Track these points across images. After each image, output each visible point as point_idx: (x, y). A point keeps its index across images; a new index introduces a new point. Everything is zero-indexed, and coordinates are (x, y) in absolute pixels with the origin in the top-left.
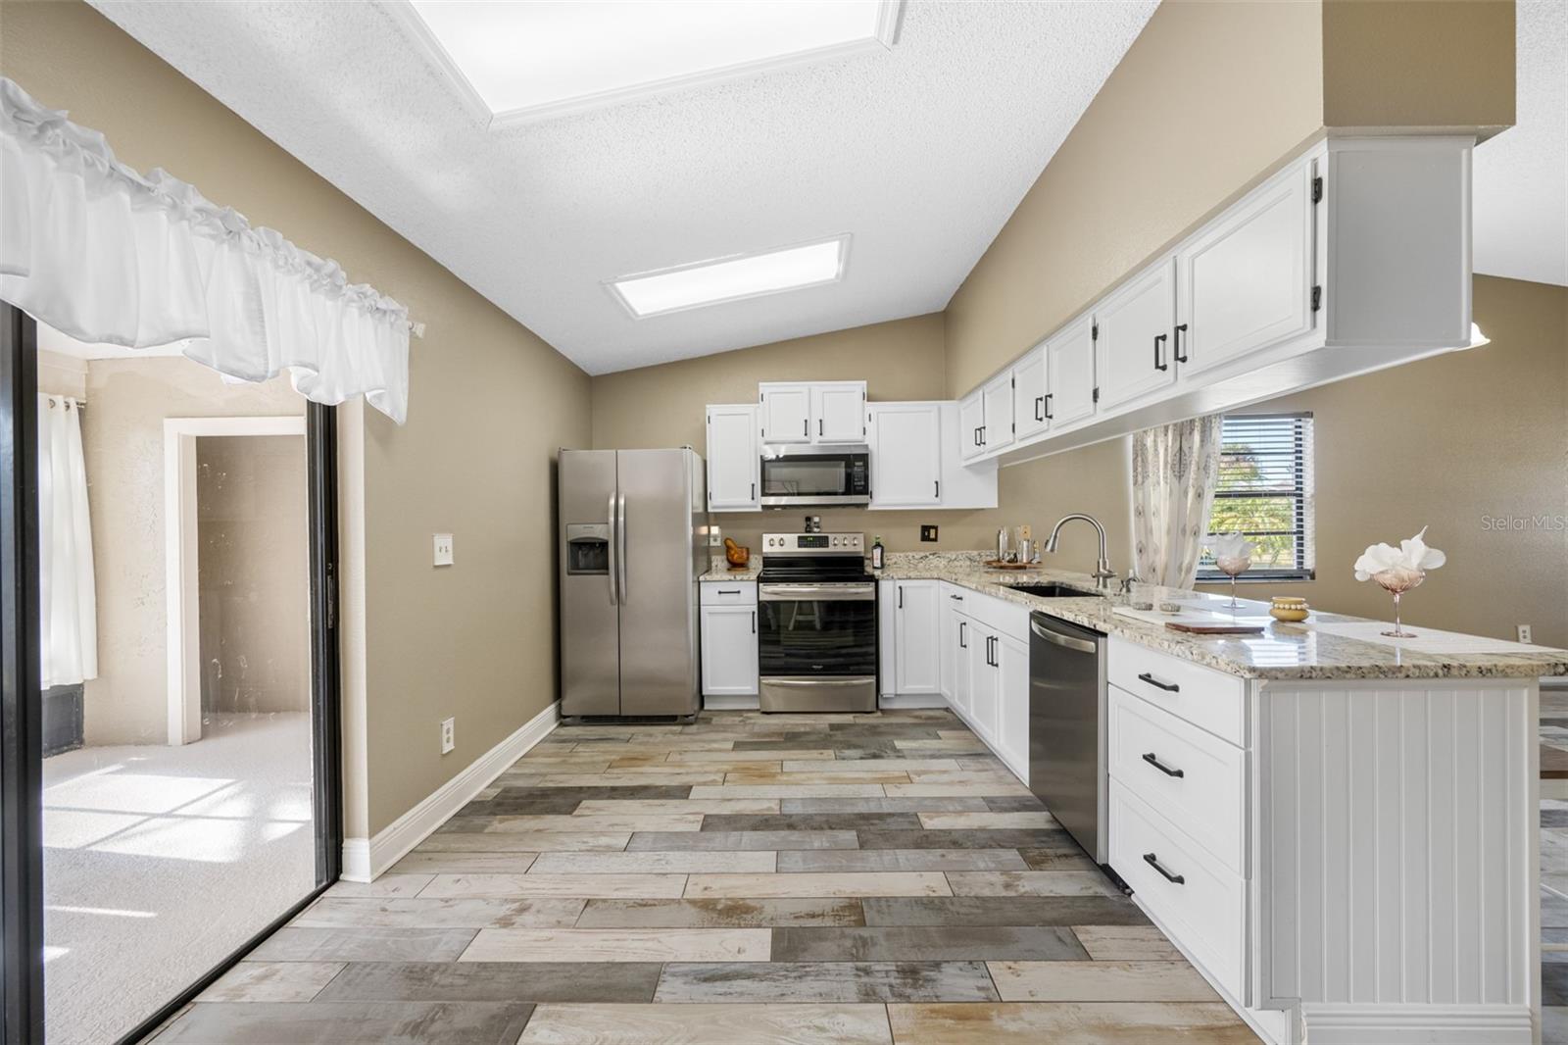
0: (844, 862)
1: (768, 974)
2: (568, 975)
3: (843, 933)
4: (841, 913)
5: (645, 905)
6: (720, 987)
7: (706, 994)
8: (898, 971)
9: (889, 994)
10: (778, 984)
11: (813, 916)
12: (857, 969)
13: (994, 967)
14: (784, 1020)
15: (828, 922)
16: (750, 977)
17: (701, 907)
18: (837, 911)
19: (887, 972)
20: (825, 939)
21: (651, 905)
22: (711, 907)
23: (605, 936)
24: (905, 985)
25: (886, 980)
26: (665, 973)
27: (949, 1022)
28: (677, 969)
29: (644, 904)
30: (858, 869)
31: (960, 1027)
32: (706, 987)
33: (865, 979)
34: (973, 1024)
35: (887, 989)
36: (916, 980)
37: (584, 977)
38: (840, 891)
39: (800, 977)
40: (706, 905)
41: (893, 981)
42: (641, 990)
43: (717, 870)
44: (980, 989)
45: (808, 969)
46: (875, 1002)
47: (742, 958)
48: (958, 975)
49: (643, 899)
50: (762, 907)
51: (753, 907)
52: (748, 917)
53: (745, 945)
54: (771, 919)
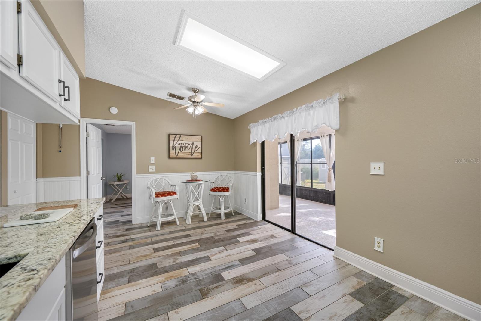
3: (205, 285)
4: (208, 291)
8: (187, 281)
10: (216, 270)
11: (216, 287)
12: (198, 278)
15: (211, 287)
16: (223, 269)
18: (210, 291)
20: (209, 282)
21: (264, 275)
23: (263, 265)
24: (185, 279)
25: (190, 278)
26: (241, 264)
27: (175, 275)
31: (172, 275)
32: (230, 265)
33: (196, 277)
35: (190, 277)
36: (182, 281)
38: (212, 299)
39: (211, 272)
41: (189, 279)
44: (166, 284)
46: (192, 274)
48: (170, 285)
49: (268, 275)
50: (233, 285)
51: (236, 284)
52: (234, 281)
53: (229, 274)
54: (228, 282)
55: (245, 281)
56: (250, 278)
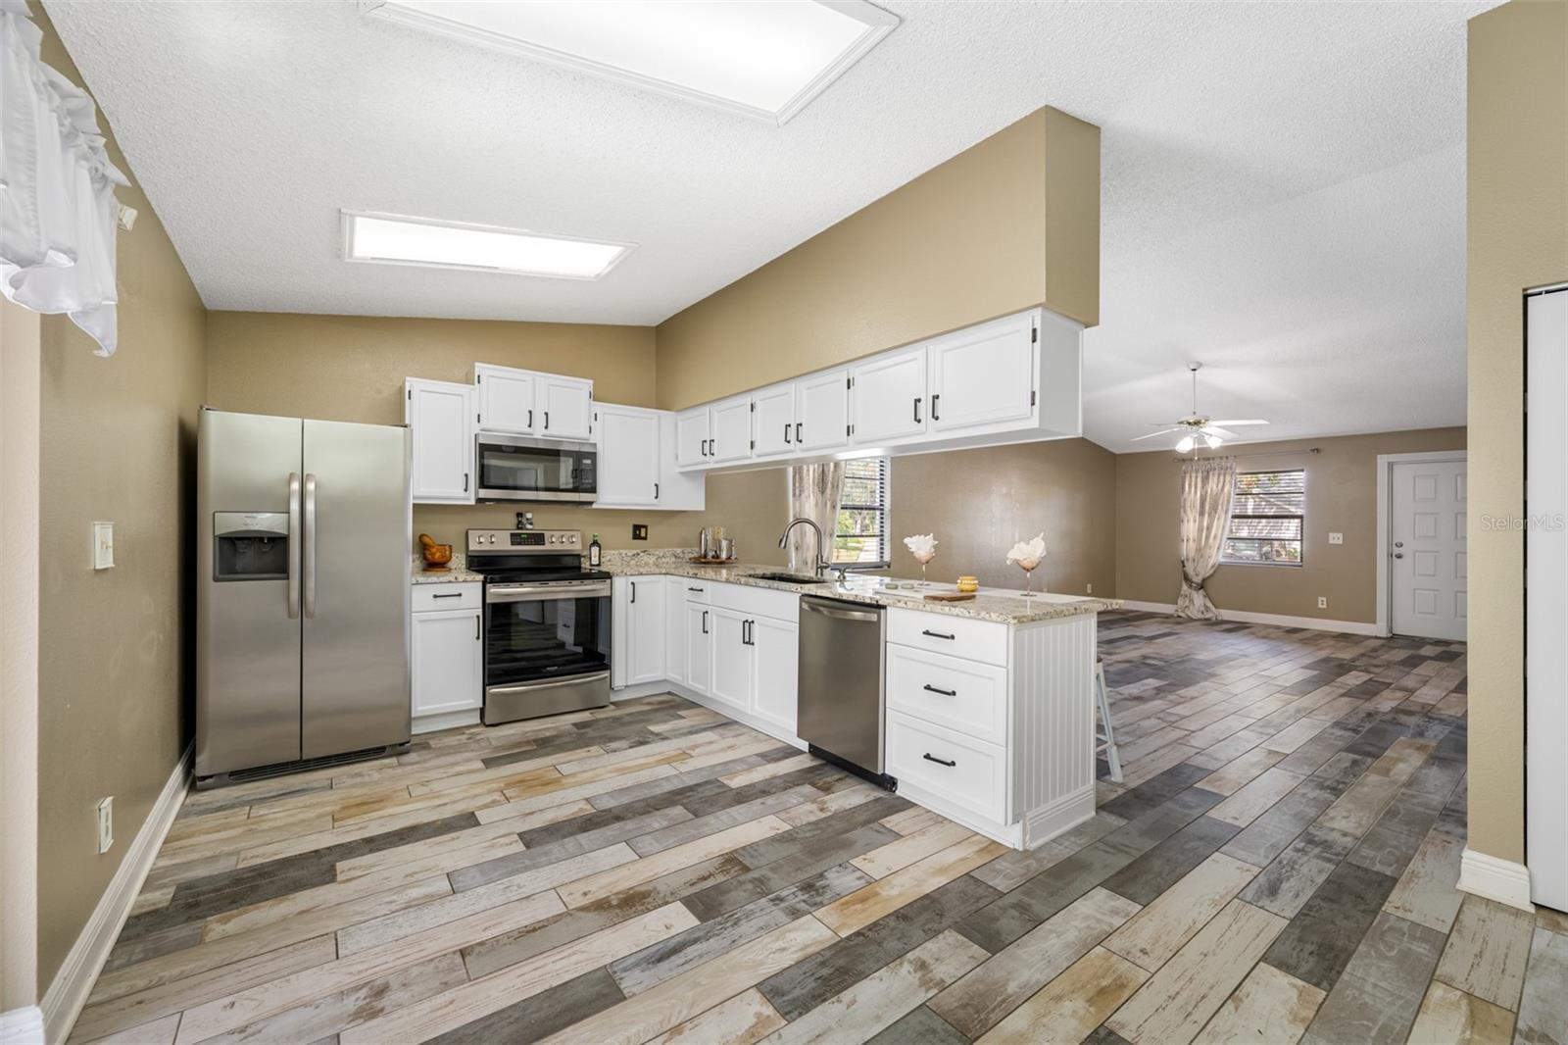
0: (693, 832)
1: (709, 932)
2: (512, 1020)
3: (739, 881)
4: (725, 868)
5: (534, 930)
6: (677, 959)
7: (671, 970)
8: (801, 890)
9: (807, 907)
10: (722, 936)
11: (705, 879)
12: (772, 900)
13: (857, 862)
14: (751, 957)
15: (720, 878)
16: (695, 941)
17: (596, 909)
18: (720, 868)
19: (793, 893)
20: (730, 891)
21: (540, 928)
22: (606, 906)
23: (519, 972)
24: (812, 896)
25: (797, 899)
26: (616, 972)
27: (859, 906)
28: (624, 965)
29: (531, 930)
30: (709, 833)
31: (867, 906)
32: (665, 965)
33: (783, 905)
34: (872, 901)
35: (803, 904)
36: (817, 890)
37: (532, 1013)
38: (709, 853)
39: (735, 924)
40: (601, 906)
41: (803, 897)
42: (605, 995)
43: (580, 876)
44: (859, 879)
45: (736, 916)
46: (803, 915)
47: (674, 932)
48: (839, 876)
49: (526, 927)
50: (655, 888)
51: (646, 891)
52: (650, 900)
53: (668, 922)
54: (672, 894)
55: (615, 902)
56: (596, 913)
